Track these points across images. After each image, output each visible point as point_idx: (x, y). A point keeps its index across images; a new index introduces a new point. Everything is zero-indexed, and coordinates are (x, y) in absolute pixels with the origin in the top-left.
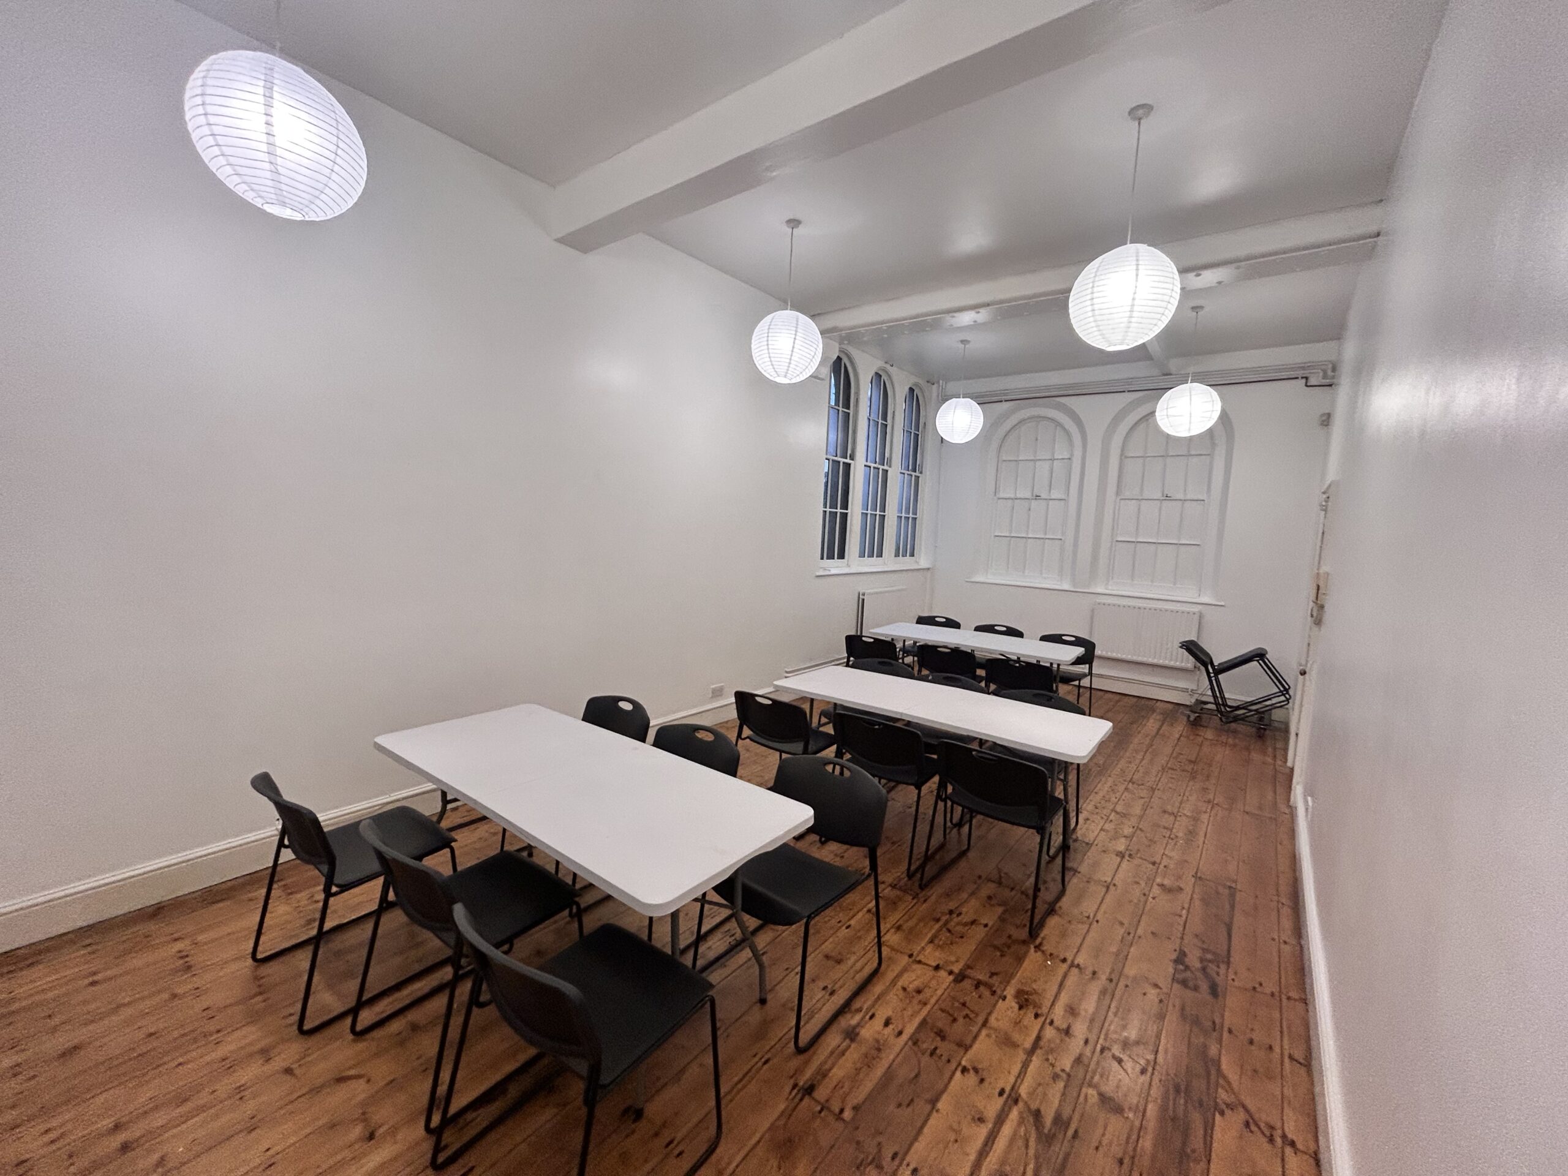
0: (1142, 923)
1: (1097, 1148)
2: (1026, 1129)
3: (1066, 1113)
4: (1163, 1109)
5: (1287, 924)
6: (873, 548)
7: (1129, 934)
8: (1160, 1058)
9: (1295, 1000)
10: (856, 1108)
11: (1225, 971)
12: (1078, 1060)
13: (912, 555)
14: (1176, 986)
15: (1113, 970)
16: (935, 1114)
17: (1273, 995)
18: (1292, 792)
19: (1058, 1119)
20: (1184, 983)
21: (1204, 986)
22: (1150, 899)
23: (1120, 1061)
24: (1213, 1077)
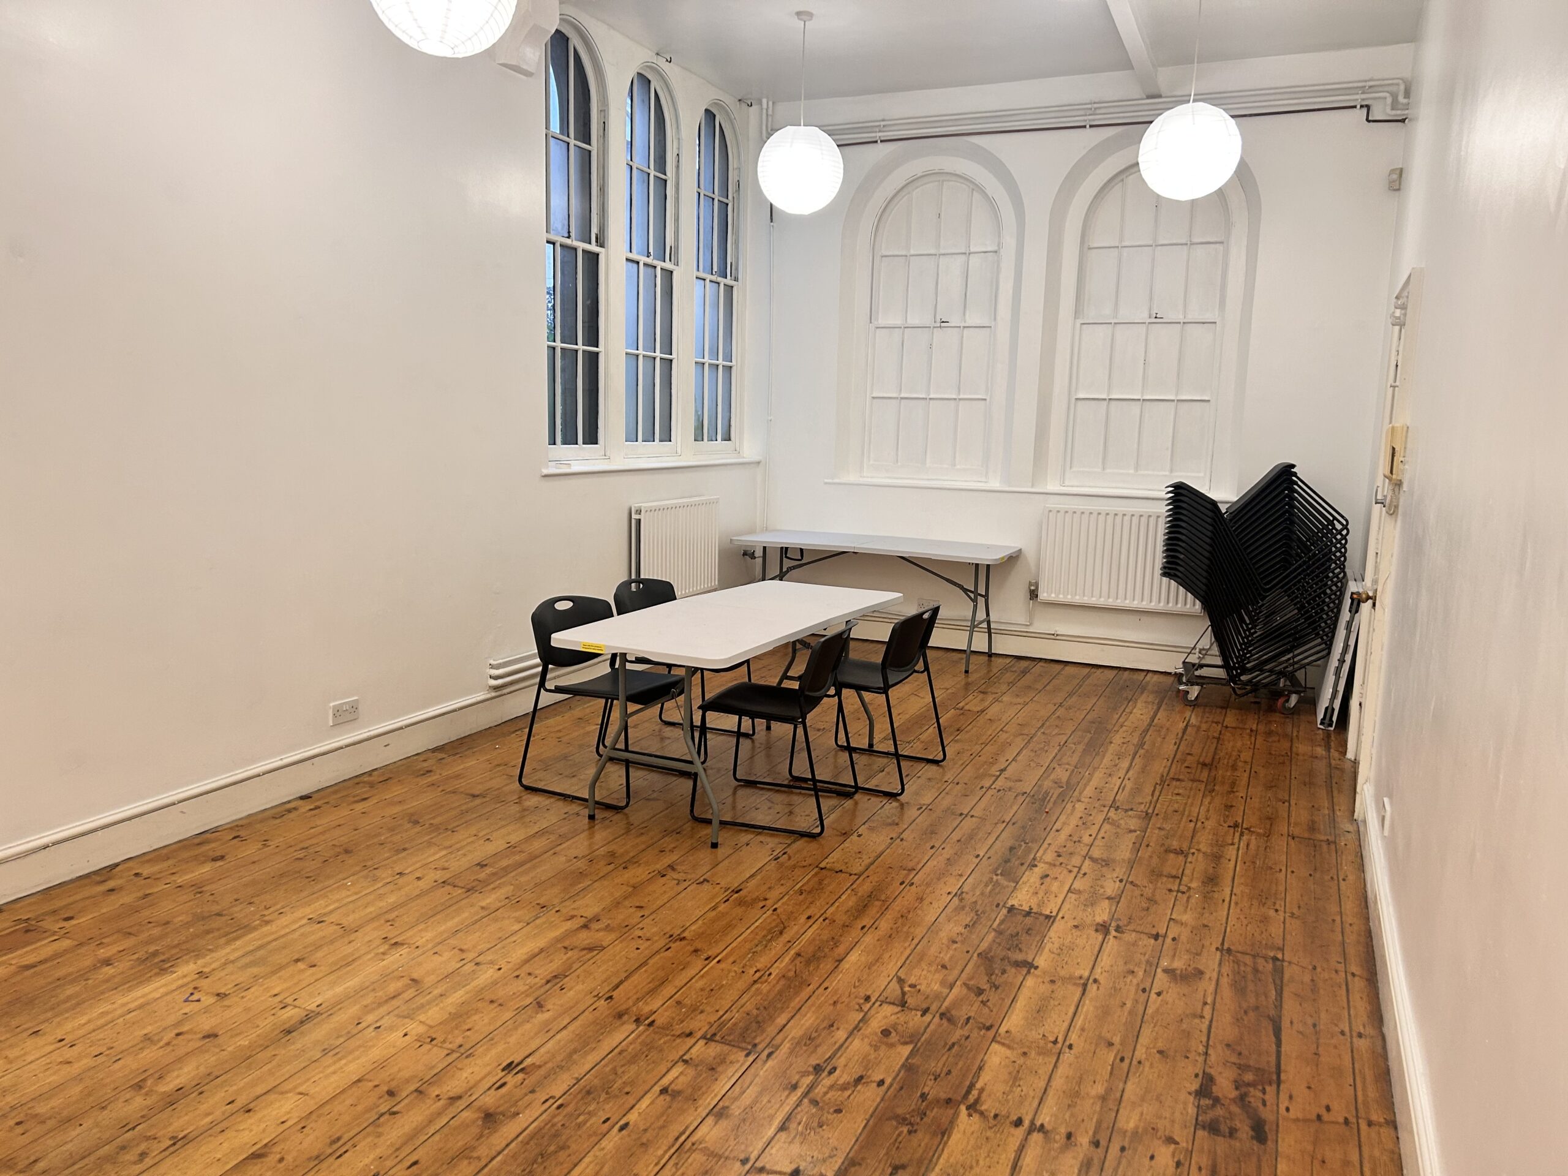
0: (1143, 1038)
5: (1360, 1006)
6: (652, 426)
7: (1122, 1059)
9: (1380, 1125)
11: (1274, 1095)
13: (727, 438)
14: (1200, 1133)
15: (1098, 1127)
17: (1346, 1122)
20: (1213, 1128)
21: (1245, 1131)
22: (1153, 996)
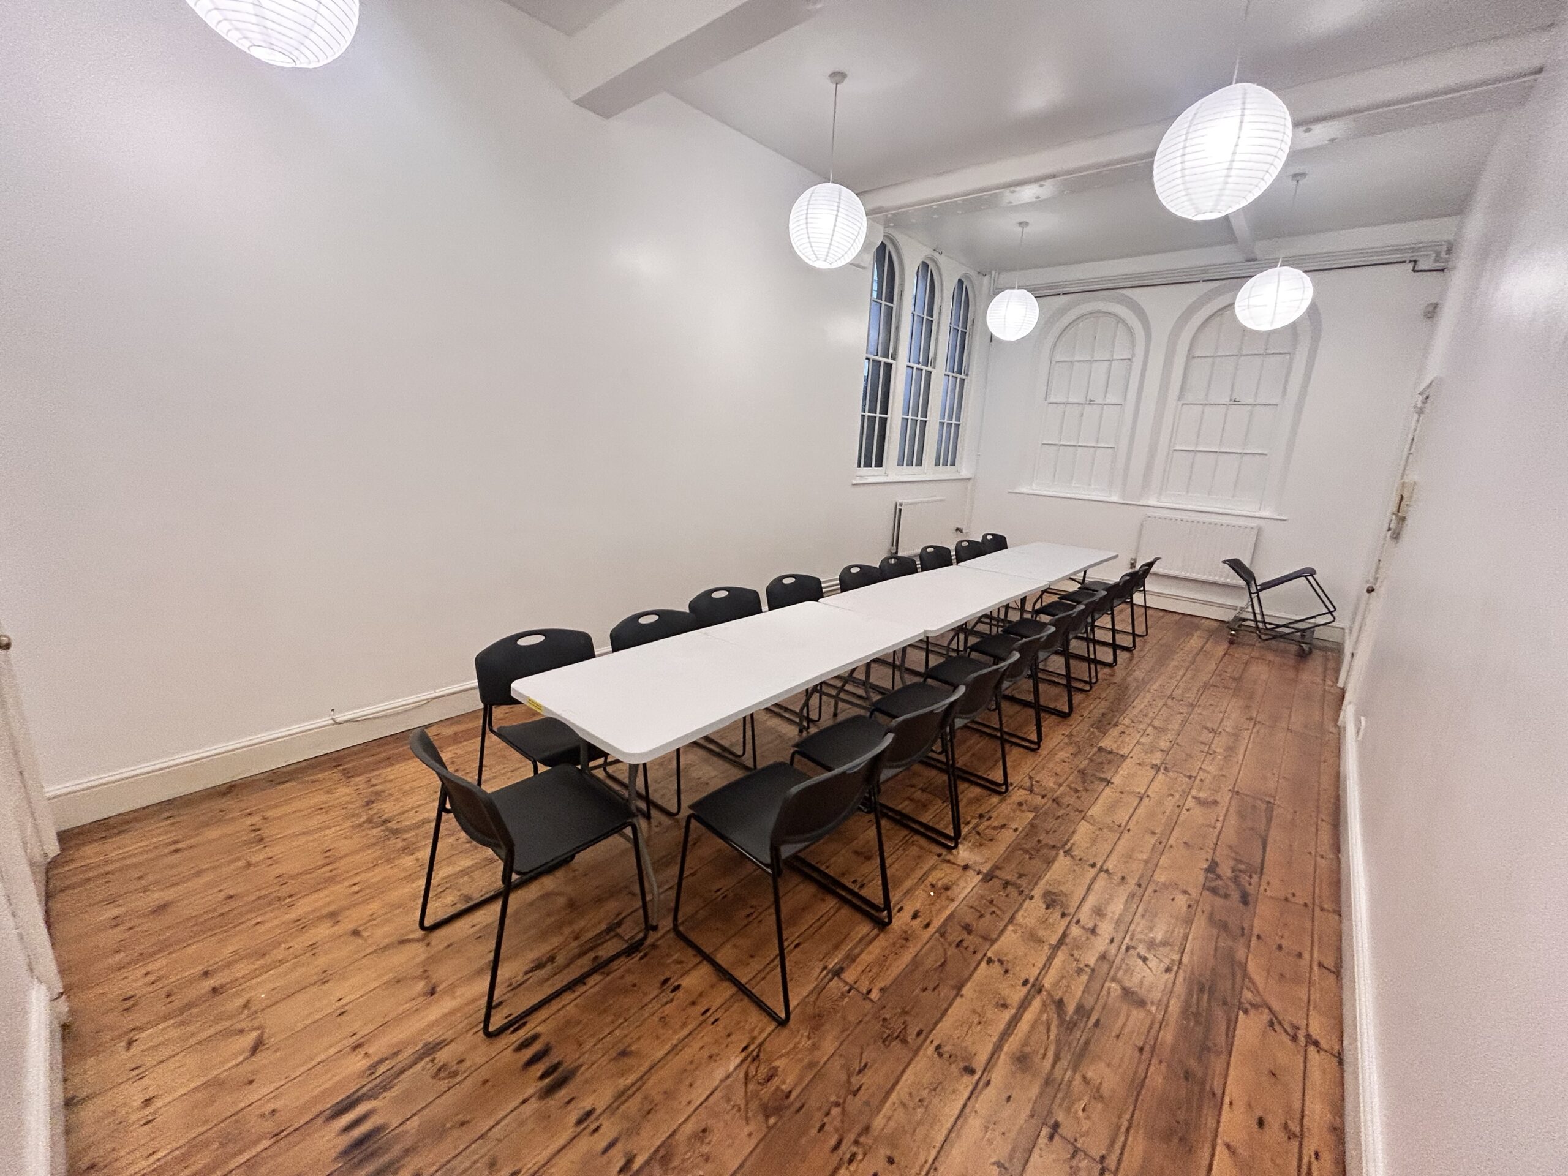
0: (1175, 834)
1: (1118, 1037)
2: (1048, 1016)
3: (1089, 1002)
4: (1187, 1004)
5: (1325, 837)
6: (913, 456)
7: (1160, 843)
8: (1185, 960)
9: (1329, 912)
10: (882, 990)
11: (1257, 880)
12: (1103, 957)
13: (953, 464)
14: (1206, 893)
15: (1141, 877)
16: (959, 1000)
17: (1306, 905)
18: (1342, 713)
19: (1080, 1008)
20: (1214, 891)
21: (1236, 896)
22: (1184, 811)
23: (1145, 960)
24: (1239, 978)
